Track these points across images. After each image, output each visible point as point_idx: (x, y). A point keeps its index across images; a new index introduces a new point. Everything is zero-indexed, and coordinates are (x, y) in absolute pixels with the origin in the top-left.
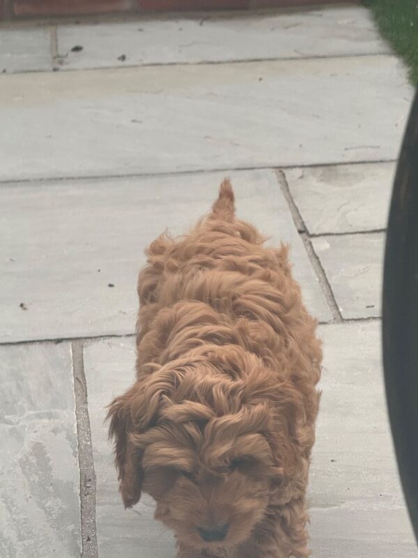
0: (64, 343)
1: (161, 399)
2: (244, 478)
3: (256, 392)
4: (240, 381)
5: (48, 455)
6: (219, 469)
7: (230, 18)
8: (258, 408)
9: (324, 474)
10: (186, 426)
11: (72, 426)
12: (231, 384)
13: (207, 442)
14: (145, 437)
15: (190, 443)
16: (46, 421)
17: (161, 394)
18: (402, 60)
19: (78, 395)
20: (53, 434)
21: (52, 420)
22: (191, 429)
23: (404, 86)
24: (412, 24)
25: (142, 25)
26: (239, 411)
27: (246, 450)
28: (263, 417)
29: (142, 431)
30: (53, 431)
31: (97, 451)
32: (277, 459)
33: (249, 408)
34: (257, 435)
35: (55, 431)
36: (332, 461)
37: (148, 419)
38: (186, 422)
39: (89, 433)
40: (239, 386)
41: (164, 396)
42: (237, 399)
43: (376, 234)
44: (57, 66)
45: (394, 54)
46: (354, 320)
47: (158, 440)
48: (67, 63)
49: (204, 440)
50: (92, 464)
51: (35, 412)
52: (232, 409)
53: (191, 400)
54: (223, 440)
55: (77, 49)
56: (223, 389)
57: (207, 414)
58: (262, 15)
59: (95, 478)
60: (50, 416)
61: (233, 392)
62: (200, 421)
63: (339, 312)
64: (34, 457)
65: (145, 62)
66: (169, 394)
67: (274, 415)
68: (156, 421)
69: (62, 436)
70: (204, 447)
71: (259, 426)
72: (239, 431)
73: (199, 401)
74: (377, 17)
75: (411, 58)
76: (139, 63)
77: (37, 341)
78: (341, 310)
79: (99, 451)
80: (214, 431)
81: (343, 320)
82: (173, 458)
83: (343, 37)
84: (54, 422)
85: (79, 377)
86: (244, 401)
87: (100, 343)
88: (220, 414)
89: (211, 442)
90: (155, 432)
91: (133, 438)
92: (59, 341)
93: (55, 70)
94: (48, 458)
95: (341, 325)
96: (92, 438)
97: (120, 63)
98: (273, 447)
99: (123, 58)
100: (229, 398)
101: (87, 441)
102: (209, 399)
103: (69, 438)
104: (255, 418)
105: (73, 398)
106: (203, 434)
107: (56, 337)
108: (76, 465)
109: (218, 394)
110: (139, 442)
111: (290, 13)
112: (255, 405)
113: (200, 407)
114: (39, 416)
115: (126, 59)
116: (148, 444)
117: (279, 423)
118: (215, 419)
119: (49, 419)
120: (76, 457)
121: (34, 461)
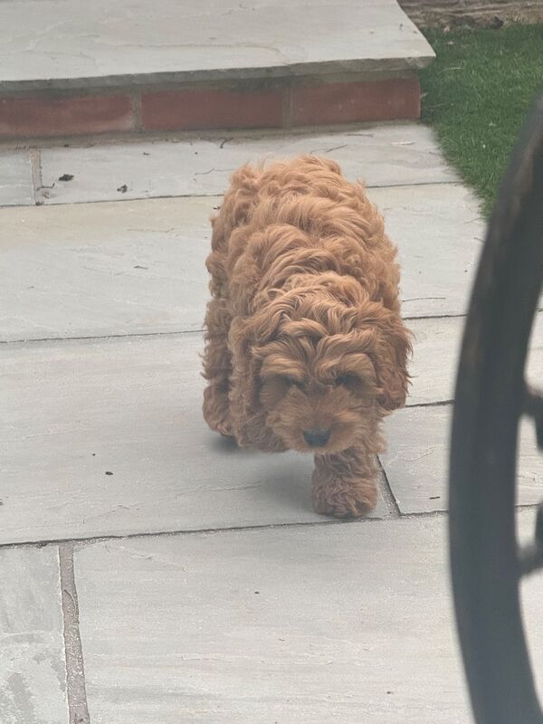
0: (49, 547)
1: (282, 317)
2: (348, 393)
3: (367, 318)
4: (353, 308)
5: (30, 688)
6: (327, 382)
7: (257, 139)
8: (366, 333)
9: (378, 710)
10: (301, 341)
11: (60, 651)
12: (344, 309)
13: (318, 357)
14: (266, 349)
15: (304, 356)
16: (26, 645)
17: (282, 313)
18: (472, 190)
19: (66, 612)
20: (36, 662)
21: (34, 644)
22: (305, 343)
23: (475, 222)
24: (484, 146)
25: (148, 148)
26: (349, 332)
27: (351, 366)
28: (370, 341)
29: (262, 344)
30: (35, 659)
31: (91, 684)
32: (381, 379)
33: (358, 332)
34: (363, 355)
35: (38, 659)
36: (389, 693)
37: (269, 334)
38: (301, 337)
39: (81, 660)
40: (352, 311)
41: (285, 315)
42: (349, 323)
43: (441, 407)
44: (41, 199)
45: (462, 183)
46: (414, 514)
47: (276, 352)
48: (53, 196)
49: (316, 353)
50: (85, 700)
51: (12, 635)
52: (343, 330)
53: (309, 318)
54: (333, 355)
55: (66, 178)
56: (337, 313)
57: (320, 330)
58: (298, 135)
59: (88, 718)
60: (31, 639)
61: (346, 316)
62: (314, 337)
63: (396, 505)
64: (10, 692)
65: (151, 194)
66: (289, 314)
67: (381, 341)
68: (275, 336)
69: (47, 663)
70: (315, 360)
71: (366, 348)
72: (348, 349)
73: (315, 320)
74: (440, 137)
75: (483, 188)
76: (144, 195)
77: (16, 544)
78: (398, 502)
79: (93, 682)
80: (325, 347)
81: (400, 515)
82: (287, 367)
83: (400, 162)
84: (36, 647)
85: (68, 589)
86: (354, 325)
87: (94, 546)
88: (332, 333)
89: (322, 357)
90: (274, 345)
91: (254, 350)
92: (43, 544)
93: (38, 204)
94: (29, 692)
95: (399, 522)
96: (85, 667)
97: (120, 195)
98: (377, 368)
99: (124, 189)
100: (341, 321)
101: (77, 670)
102: (324, 318)
103: (55, 667)
104: (363, 340)
105: (61, 615)
106: (315, 348)
107: (38, 540)
108: (65, 701)
109: (332, 316)
110: (260, 354)
111: (332, 132)
112: (364, 329)
113: (315, 325)
114: (18, 640)
115: (128, 189)
116: (266, 355)
117: (385, 349)
118: (327, 337)
119: (30, 643)
120: (64, 691)
121: (11, 697)
